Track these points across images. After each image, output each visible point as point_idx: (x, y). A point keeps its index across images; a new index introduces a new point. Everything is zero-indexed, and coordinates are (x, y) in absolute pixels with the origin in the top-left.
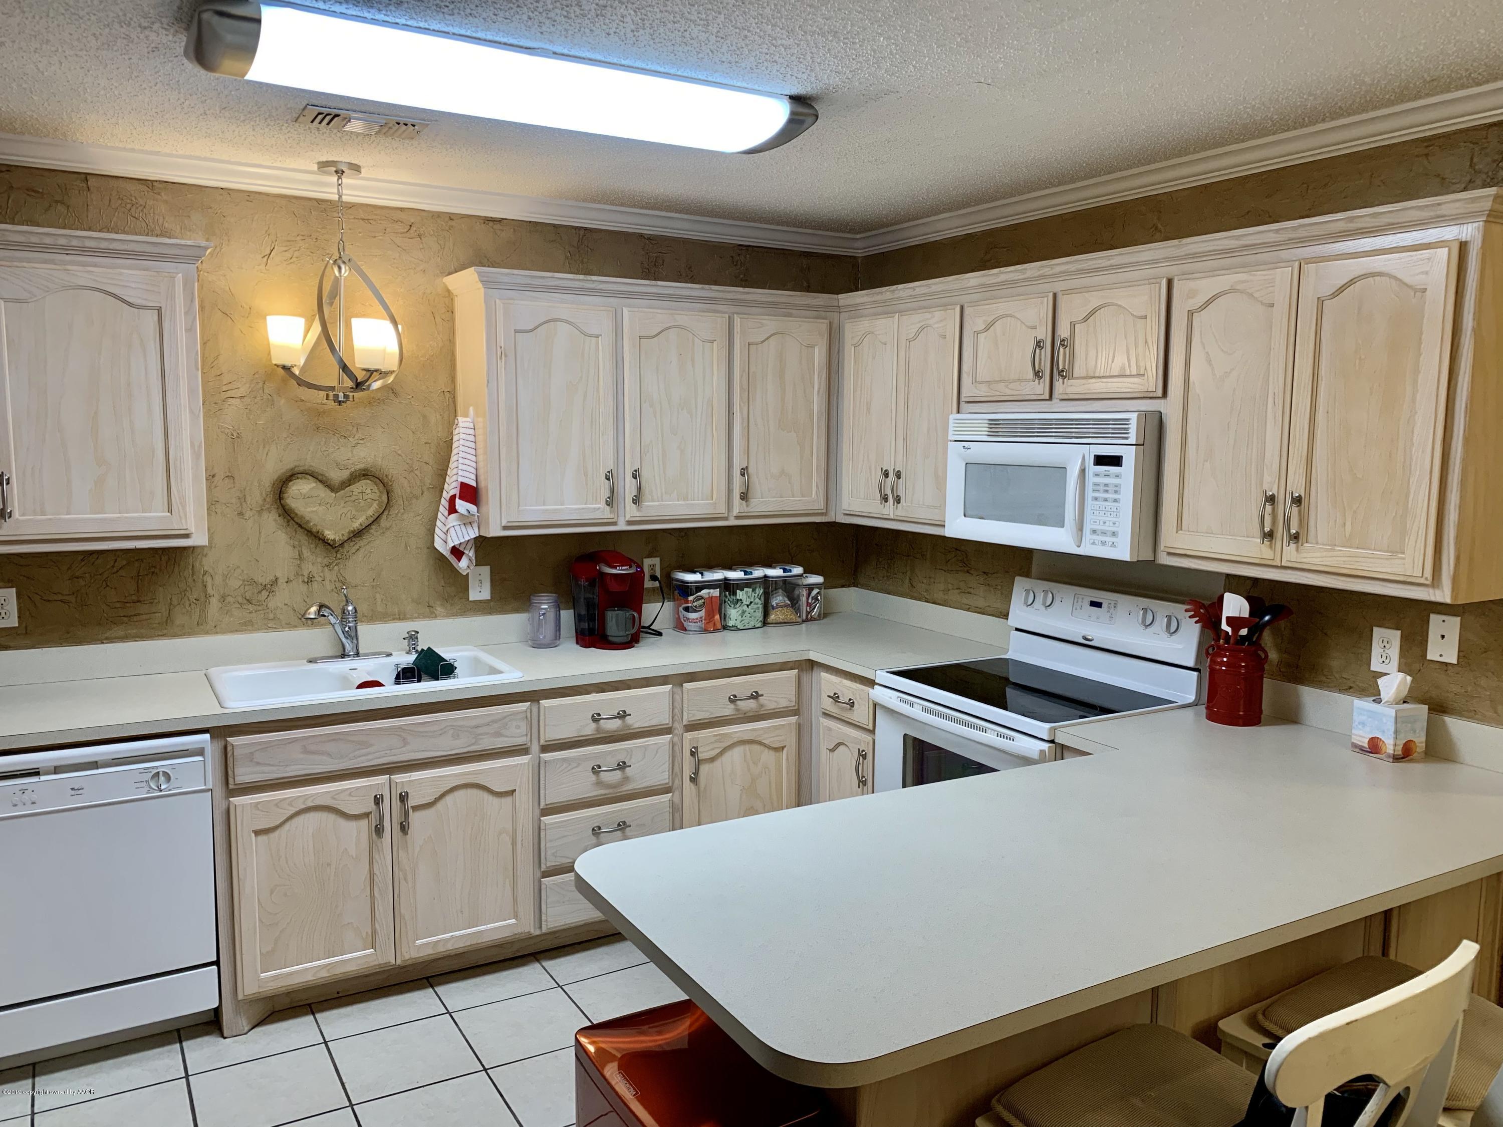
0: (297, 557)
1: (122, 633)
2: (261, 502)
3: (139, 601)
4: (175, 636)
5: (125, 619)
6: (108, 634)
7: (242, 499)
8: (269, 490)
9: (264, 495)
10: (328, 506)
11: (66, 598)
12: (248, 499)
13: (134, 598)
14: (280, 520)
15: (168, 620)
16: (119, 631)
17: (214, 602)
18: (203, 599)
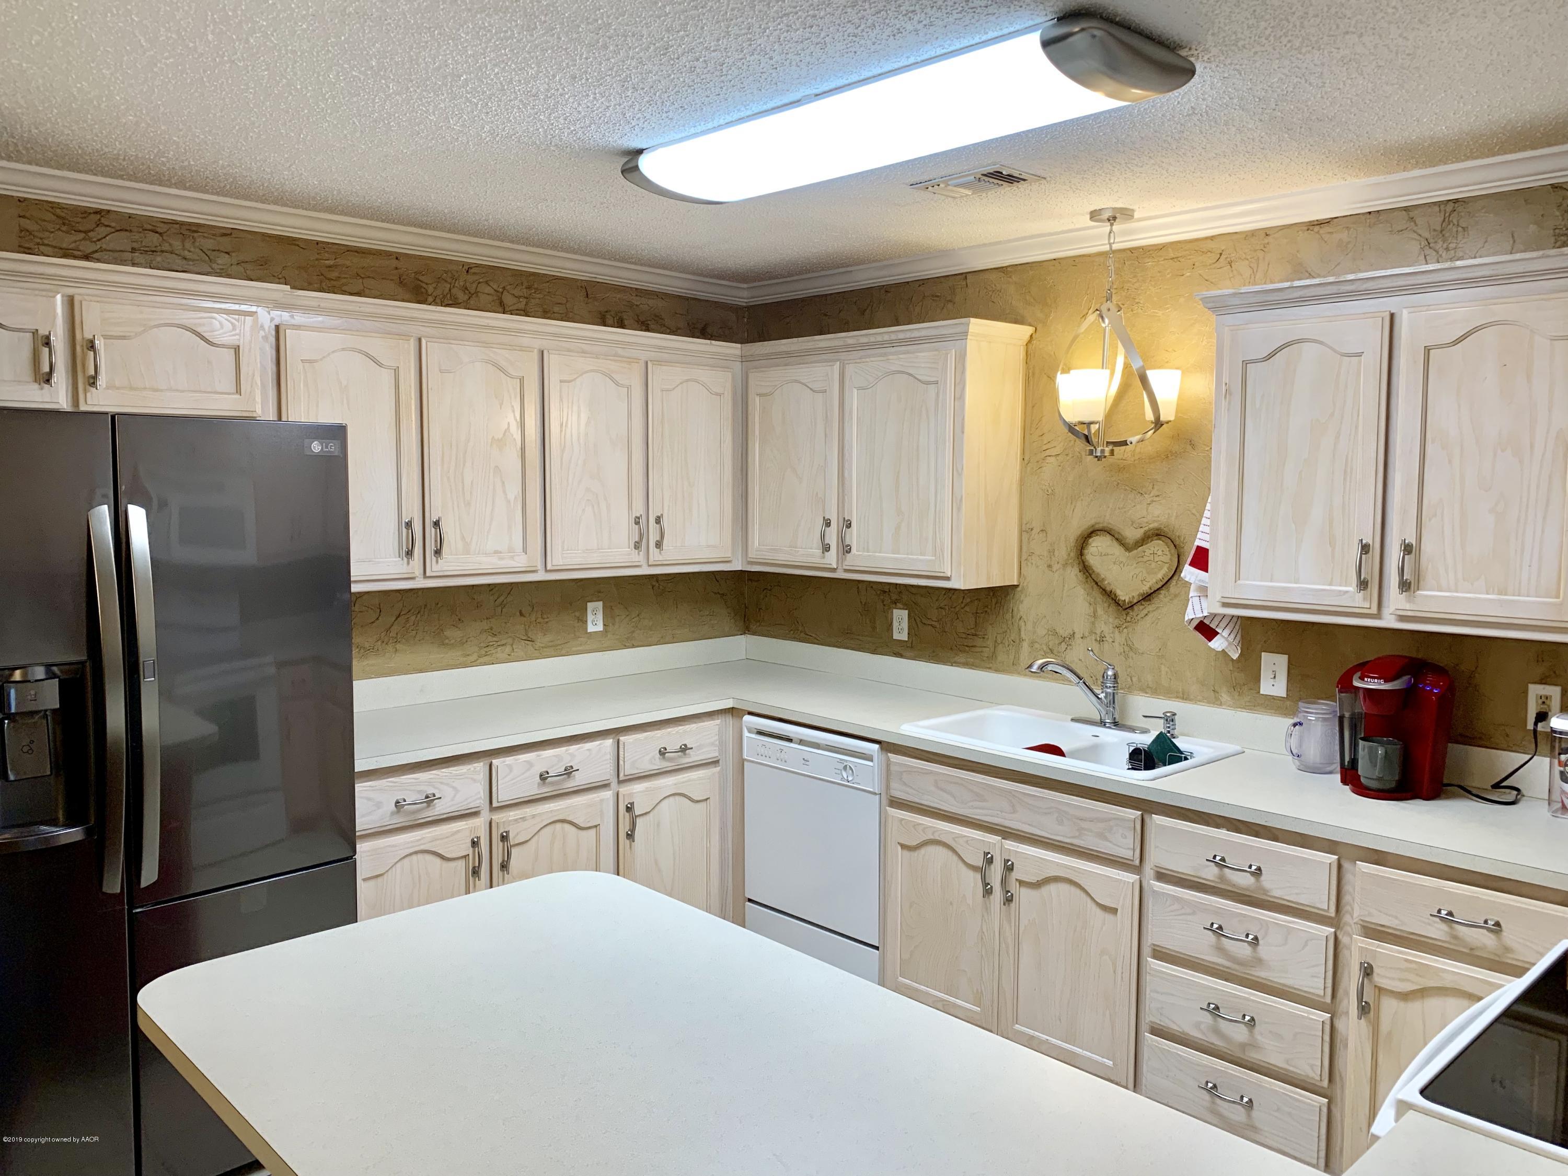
0: (1092, 614)
1: (963, 660)
2: (1065, 557)
3: (976, 635)
4: (997, 671)
5: (967, 648)
6: (957, 659)
7: (1052, 552)
8: (1072, 544)
9: (1069, 550)
10: (1122, 565)
11: (933, 623)
12: (1056, 553)
13: (973, 631)
14: (1080, 575)
15: (993, 656)
16: (961, 658)
17: (1025, 645)
18: (1017, 641)
